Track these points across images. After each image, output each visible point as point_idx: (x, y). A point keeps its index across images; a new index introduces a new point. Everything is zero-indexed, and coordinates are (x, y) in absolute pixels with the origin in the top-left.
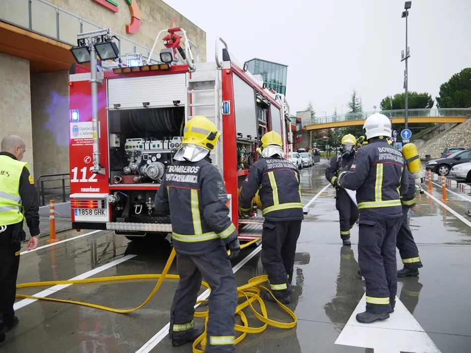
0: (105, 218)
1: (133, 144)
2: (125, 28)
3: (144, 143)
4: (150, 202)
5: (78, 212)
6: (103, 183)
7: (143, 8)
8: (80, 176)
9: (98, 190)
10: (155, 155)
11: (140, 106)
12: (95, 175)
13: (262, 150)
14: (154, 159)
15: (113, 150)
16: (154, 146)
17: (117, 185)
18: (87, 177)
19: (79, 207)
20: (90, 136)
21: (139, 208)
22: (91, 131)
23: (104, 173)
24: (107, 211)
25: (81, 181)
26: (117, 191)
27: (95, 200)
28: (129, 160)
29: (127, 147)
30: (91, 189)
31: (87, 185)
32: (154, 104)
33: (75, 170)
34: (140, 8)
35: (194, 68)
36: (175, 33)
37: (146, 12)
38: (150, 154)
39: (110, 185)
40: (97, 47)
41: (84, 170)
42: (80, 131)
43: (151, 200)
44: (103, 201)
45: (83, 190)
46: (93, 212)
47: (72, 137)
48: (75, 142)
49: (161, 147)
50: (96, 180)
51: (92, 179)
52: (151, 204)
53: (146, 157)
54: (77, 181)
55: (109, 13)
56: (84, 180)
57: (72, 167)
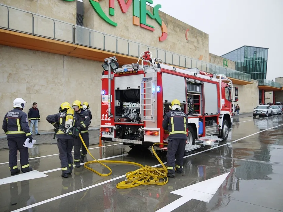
0: (112, 136)
1: (125, 104)
2: (158, 38)
3: (130, 104)
4: (129, 130)
5: (103, 133)
6: (112, 121)
7: (169, 26)
8: (104, 118)
9: (110, 124)
10: (133, 109)
11: (126, 88)
12: (109, 118)
13: (171, 107)
14: (133, 111)
15: (117, 107)
16: (133, 106)
17: (118, 122)
18: (107, 119)
19: (103, 131)
20: (108, 101)
21: (127, 133)
22: (108, 99)
23: (113, 117)
24: (113, 133)
25: (105, 120)
26: (117, 125)
27: (109, 128)
28: (124, 111)
29: (124, 106)
30: (108, 124)
31: (107, 122)
32: (131, 88)
33: (103, 115)
34: (167, 27)
35: (146, 71)
37: (170, 28)
38: (132, 109)
39: (115, 122)
40: (111, 64)
41: (106, 115)
42: (105, 99)
43: (130, 129)
44: (112, 129)
45: (106, 124)
46: (108, 133)
47: (102, 101)
48: (103, 104)
49: (136, 106)
50: (110, 120)
51: (109, 120)
52: (130, 131)
53: (131, 110)
54: (103, 120)
56: (106, 120)
57: (102, 114)
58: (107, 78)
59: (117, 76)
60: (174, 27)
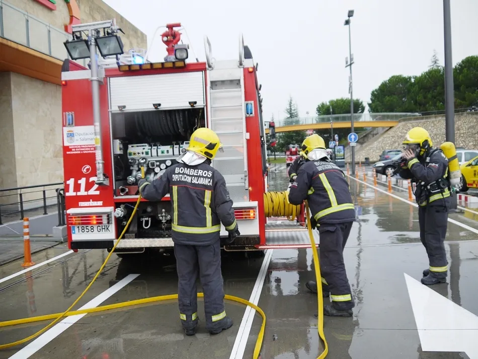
0: (109, 234)
1: (138, 151)
2: (63, 27)
3: (151, 149)
4: (164, 214)
5: (76, 229)
6: (106, 194)
7: (82, 7)
8: (77, 188)
9: (100, 203)
10: (164, 162)
11: (151, 108)
12: (96, 186)
13: (306, 154)
14: (163, 166)
15: (116, 156)
16: (163, 152)
17: (123, 197)
18: (87, 189)
19: (79, 224)
21: (147, 222)
22: (93, 136)
23: (108, 184)
24: (112, 227)
25: (79, 194)
26: (123, 203)
27: (99, 216)
28: (131, 168)
29: (130, 154)
30: (91, 203)
31: (86, 198)
32: (164, 106)
33: (71, 182)
34: (79, 7)
36: (175, 29)
37: (85, 12)
38: (157, 161)
39: (115, 197)
41: (82, 182)
42: (76, 137)
43: (165, 212)
44: (109, 216)
45: (81, 204)
46: (95, 229)
47: (66, 144)
48: (70, 150)
49: (171, 153)
50: (98, 193)
51: (93, 191)
52: (166, 216)
53: (153, 164)
54: (74, 194)
55: (46, 11)
56: (82, 192)
57: (67, 178)
58: (87, 80)
59: (121, 73)
60: (91, 9)
